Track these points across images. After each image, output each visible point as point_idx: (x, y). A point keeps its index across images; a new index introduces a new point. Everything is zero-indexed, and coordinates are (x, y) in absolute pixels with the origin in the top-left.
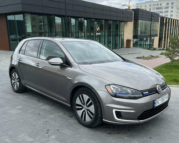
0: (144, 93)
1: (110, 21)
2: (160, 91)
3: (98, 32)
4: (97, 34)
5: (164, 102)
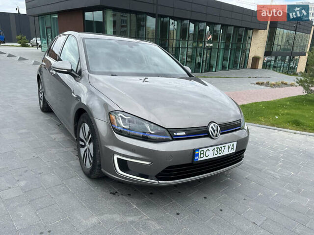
0: (175, 134)
2: (215, 135)
3: (209, 42)
4: (207, 45)
5: (222, 155)
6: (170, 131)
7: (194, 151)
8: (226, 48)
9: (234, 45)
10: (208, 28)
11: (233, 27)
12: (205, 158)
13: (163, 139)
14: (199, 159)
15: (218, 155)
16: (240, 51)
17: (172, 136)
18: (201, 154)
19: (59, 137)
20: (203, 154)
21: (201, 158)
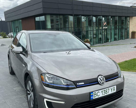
0: (78, 84)
1: (116, 17)
2: (102, 82)
3: (105, 26)
4: (104, 28)
5: (107, 94)
6: (75, 83)
7: (90, 93)
8: (115, 28)
9: (119, 26)
10: (103, 18)
11: (118, 17)
12: (97, 97)
13: (71, 88)
14: (94, 98)
15: (105, 95)
16: (123, 29)
17: (76, 85)
18: (94, 95)
19: (18, 88)
20: (96, 94)
21: (95, 97)
